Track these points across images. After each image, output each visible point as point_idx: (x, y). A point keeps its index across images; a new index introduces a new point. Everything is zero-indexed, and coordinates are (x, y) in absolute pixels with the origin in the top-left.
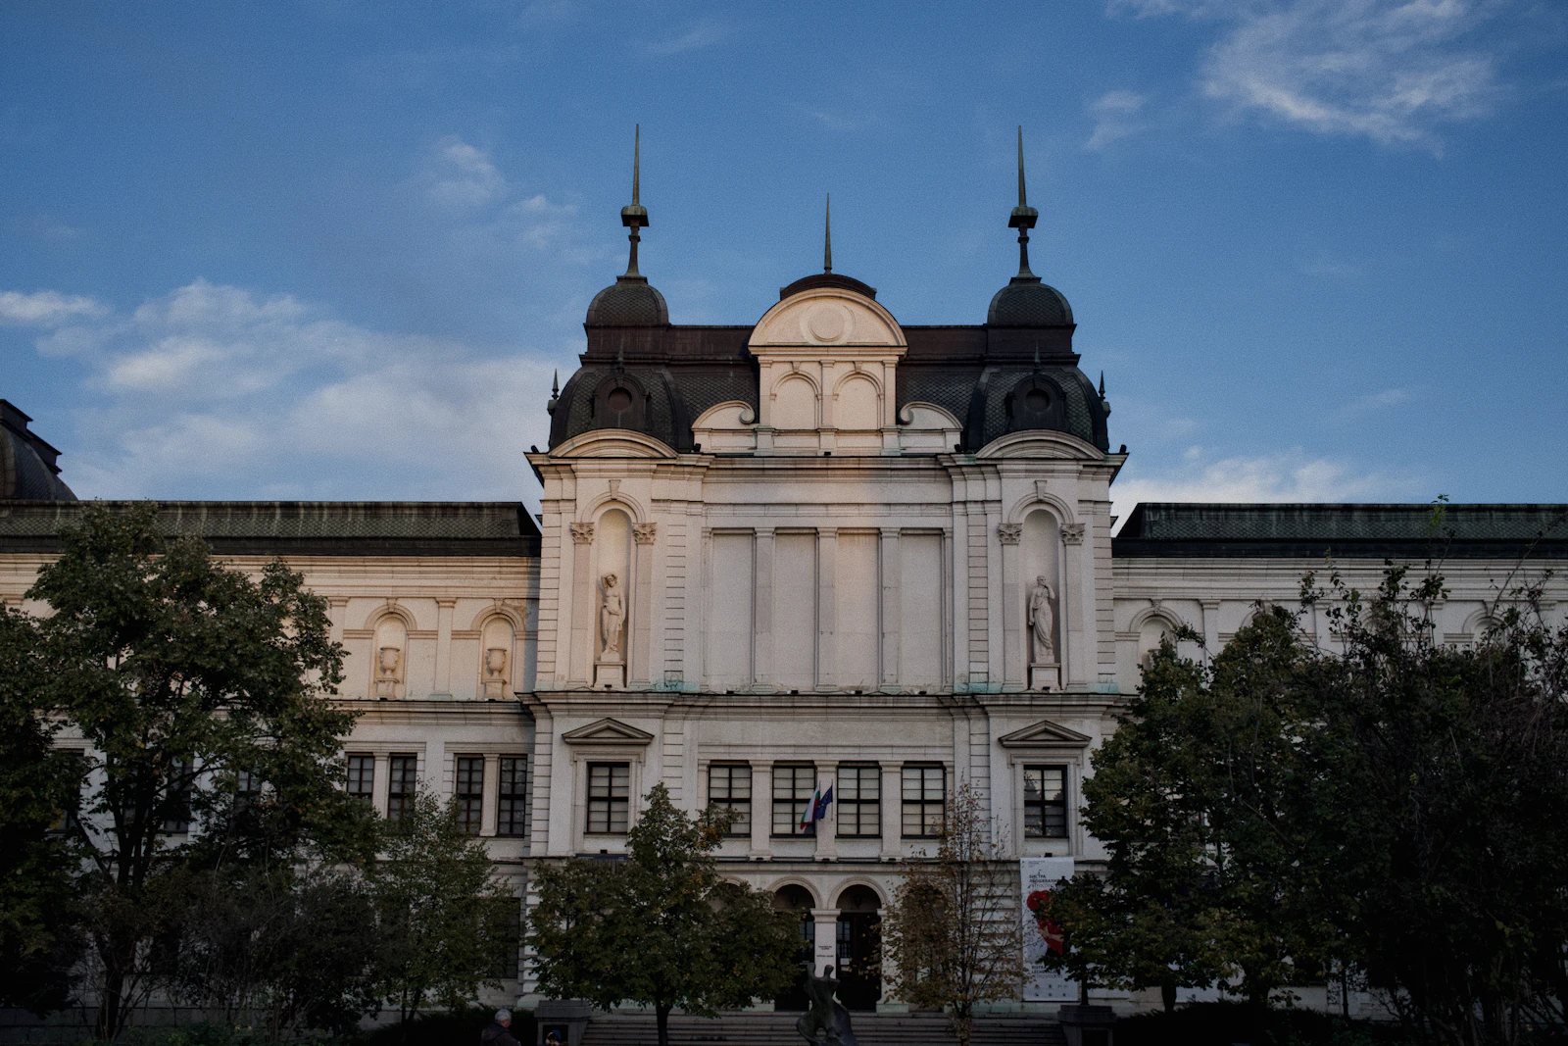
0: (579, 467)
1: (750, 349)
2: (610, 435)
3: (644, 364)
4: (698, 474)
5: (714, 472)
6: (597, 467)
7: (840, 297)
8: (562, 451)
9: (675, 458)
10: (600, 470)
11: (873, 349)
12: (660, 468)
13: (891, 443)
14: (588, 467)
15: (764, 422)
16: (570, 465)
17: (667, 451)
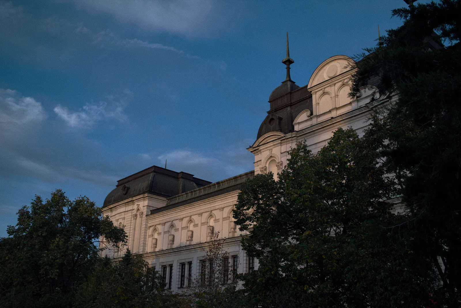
0: (261, 148)
1: (308, 90)
2: (269, 135)
3: (284, 108)
4: (294, 140)
5: (300, 138)
6: (265, 147)
7: (335, 60)
8: (256, 144)
9: (285, 137)
10: (267, 148)
11: (346, 73)
12: (282, 141)
13: (355, 106)
14: (263, 148)
15: (314, 114)
16: (258, 149)
17: (282, 135)
